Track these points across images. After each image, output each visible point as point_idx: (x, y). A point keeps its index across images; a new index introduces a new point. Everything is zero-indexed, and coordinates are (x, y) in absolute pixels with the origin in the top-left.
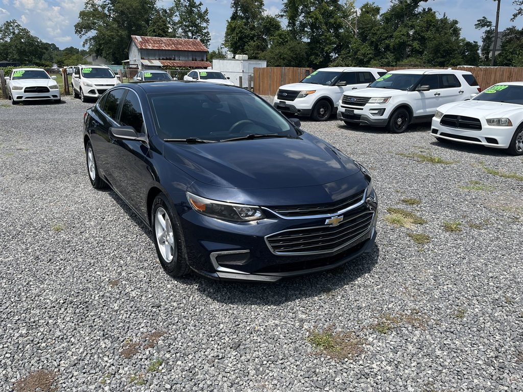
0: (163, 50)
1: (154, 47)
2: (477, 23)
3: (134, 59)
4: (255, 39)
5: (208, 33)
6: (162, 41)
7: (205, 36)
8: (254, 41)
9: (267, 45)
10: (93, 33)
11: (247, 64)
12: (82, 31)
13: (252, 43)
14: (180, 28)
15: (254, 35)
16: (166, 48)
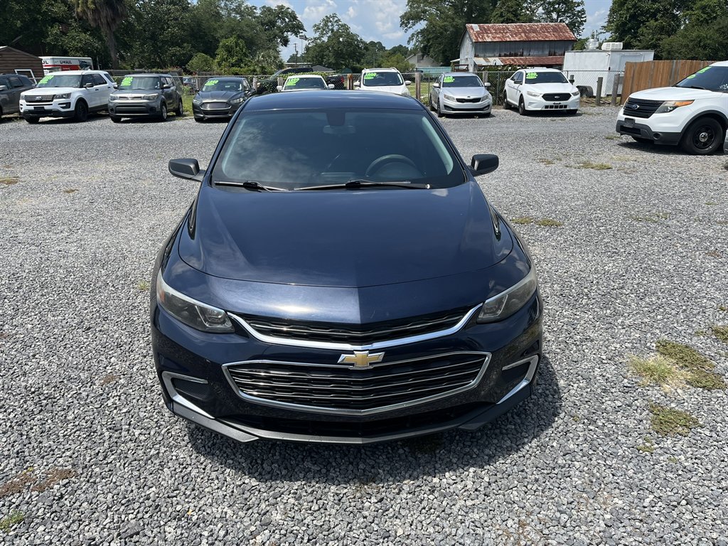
0: (506, 41)
1: (494, 38)
3: (466, 57)
4: (659, 16)
5: (583, 12)
6: (508, 29)
7: (578, 16)
8: (656, 20)
9: (679, 26)
10: (422, 25)
11: (619, 56)
12: (409, 23)
13: (652, 23)
14: (541, 8)
15: (658, 10)
16: (512, 39)
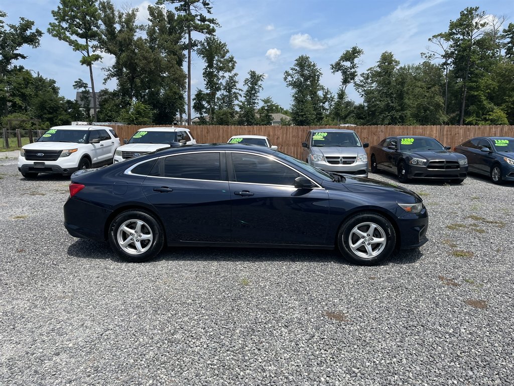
2: (75, 84)
